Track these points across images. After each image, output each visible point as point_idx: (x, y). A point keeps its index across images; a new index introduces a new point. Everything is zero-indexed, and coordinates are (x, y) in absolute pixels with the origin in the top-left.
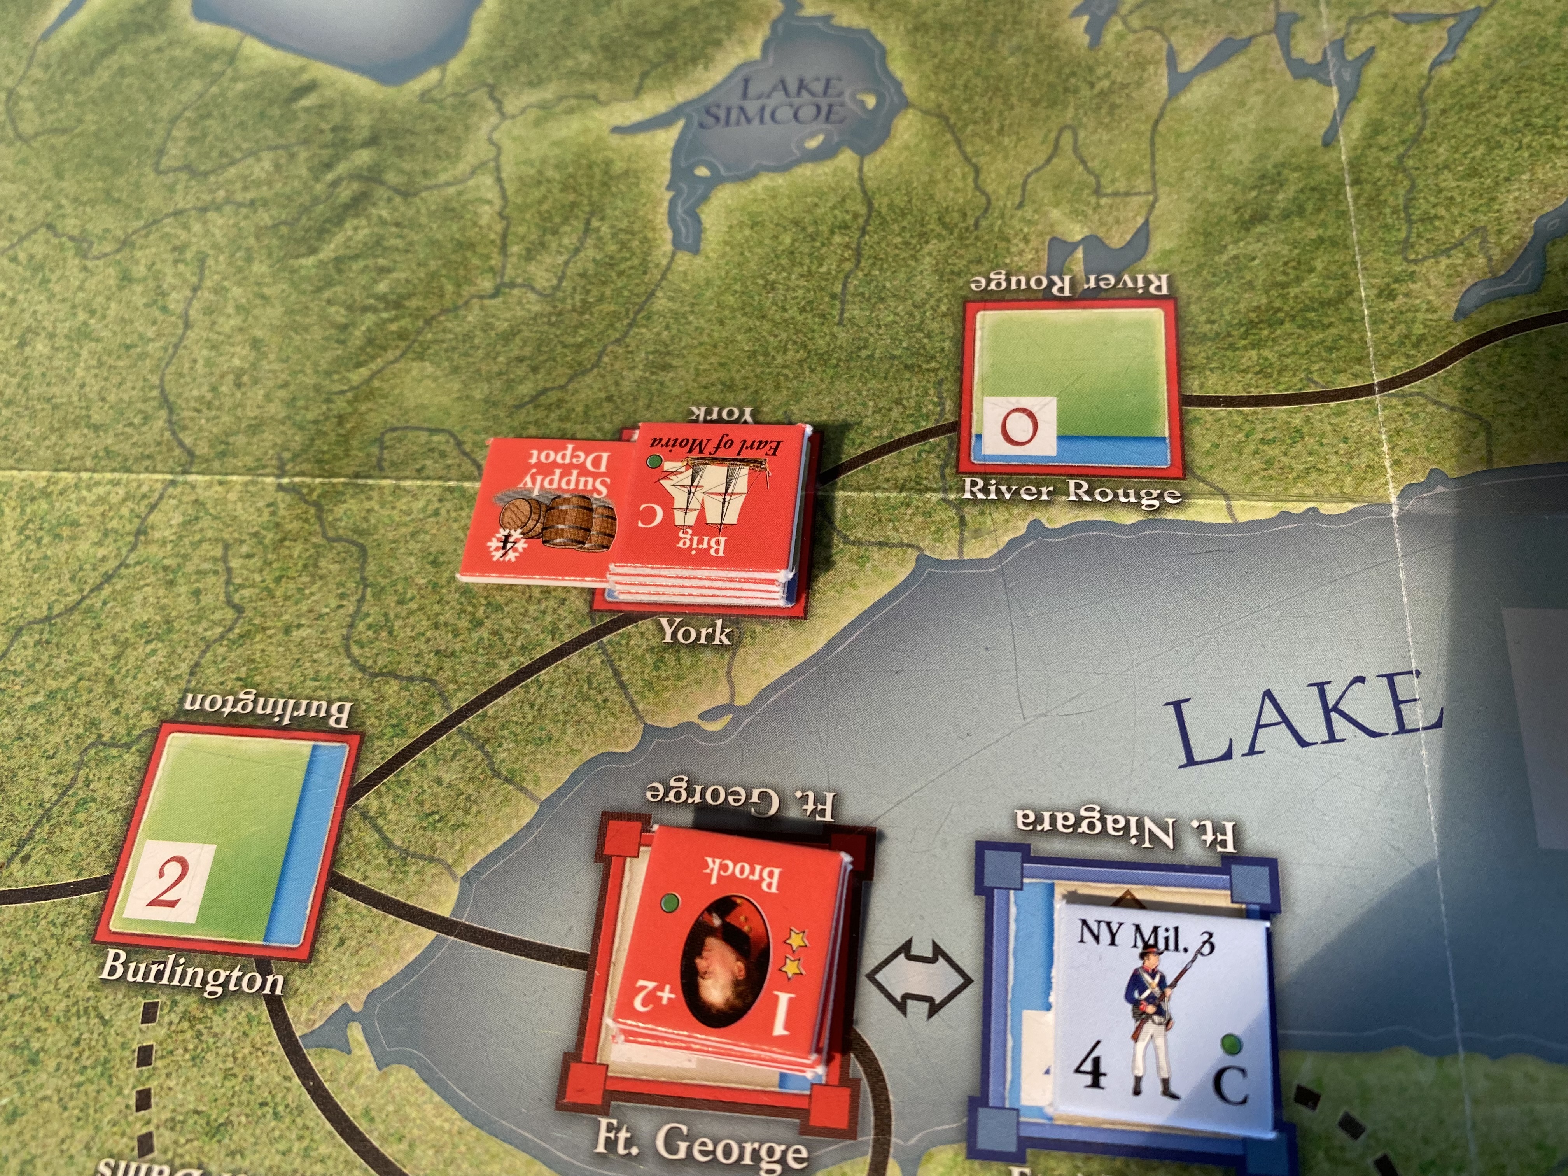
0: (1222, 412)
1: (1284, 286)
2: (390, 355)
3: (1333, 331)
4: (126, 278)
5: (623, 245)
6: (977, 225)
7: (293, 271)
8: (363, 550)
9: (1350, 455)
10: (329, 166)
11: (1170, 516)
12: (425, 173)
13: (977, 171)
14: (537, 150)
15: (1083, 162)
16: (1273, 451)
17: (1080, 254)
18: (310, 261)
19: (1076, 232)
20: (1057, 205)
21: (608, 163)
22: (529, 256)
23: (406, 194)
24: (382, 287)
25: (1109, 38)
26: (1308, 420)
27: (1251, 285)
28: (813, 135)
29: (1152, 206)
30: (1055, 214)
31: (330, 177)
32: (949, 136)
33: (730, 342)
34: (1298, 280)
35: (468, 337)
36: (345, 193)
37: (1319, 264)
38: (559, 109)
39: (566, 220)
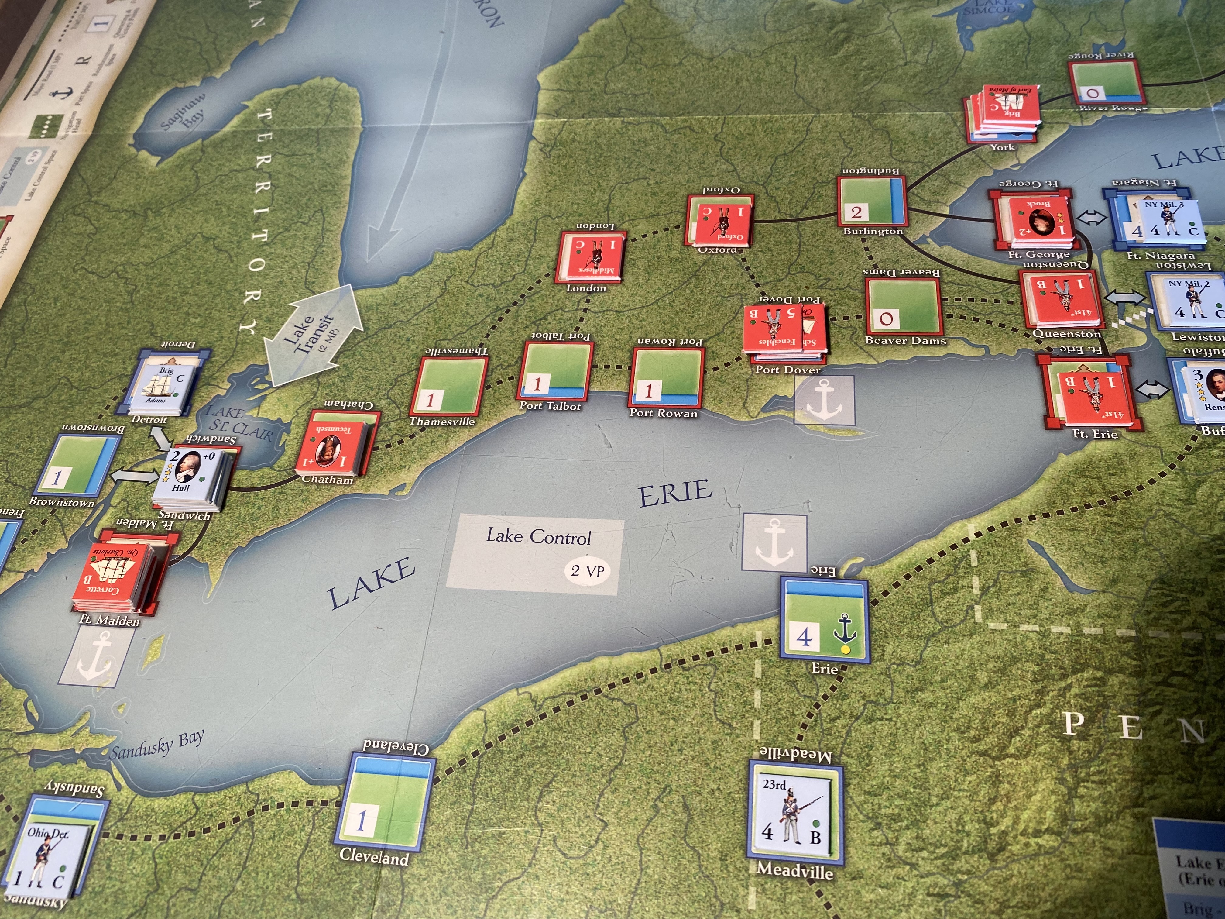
0: (1156, 88)
1: (1171, 54)
2: (874, 82)
3: (1189, 66)
4: (768, 64)
5: (946, 50)
6: (1067, 41)
7: (830, 60)
8: (888, 132)
9: (1197, 96)
10: (831, 29)
11: (1146, 112)
12: (868, 30)
13: (1064, 25)
14: (908, 23)
15: (1100, 22)
16: (1173, 96)
18: (835, 57)
19: (1101, 42)
20: (1092, 35)
21: (934, 27)
22: (914, 53)
23: (865, 36)
24: (864, 64)
26: (1183, 89)
27: (1160, 54)
28: (1005, 16)
29: (1125, 34)
30: (1093, 37)
31: (833, 31)
32: (1052, 16)
33: (991, 75)
34: (1175, 53)
35: (900, 77)
36: (842, 36)
37: (1181, 48)
38: (911, 9)
39: (924, 43)
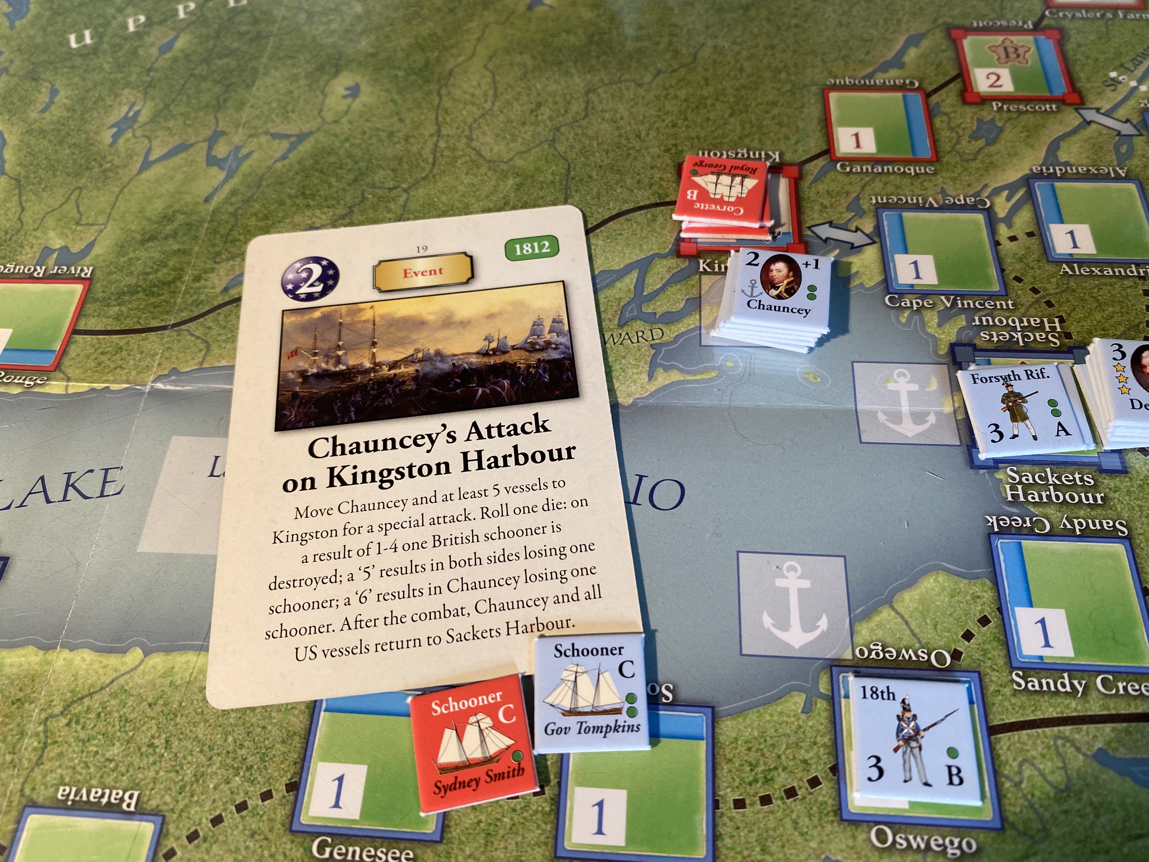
1: (147, 274)
3: (163, 297)
6: (10, 239)
9: (140, 360)
11: (36, 390)
13: (23, 209)
15: (78, 206)
16: (103, 358)
17: (55, 256)
19: (58, 244)
20: (54, 229)
25: (121, 141)
26: (128, 343)
29: (102, 231)
30: (52, 234)
32: (17, 191)
34: (157, 270)
37: (171, 264)
